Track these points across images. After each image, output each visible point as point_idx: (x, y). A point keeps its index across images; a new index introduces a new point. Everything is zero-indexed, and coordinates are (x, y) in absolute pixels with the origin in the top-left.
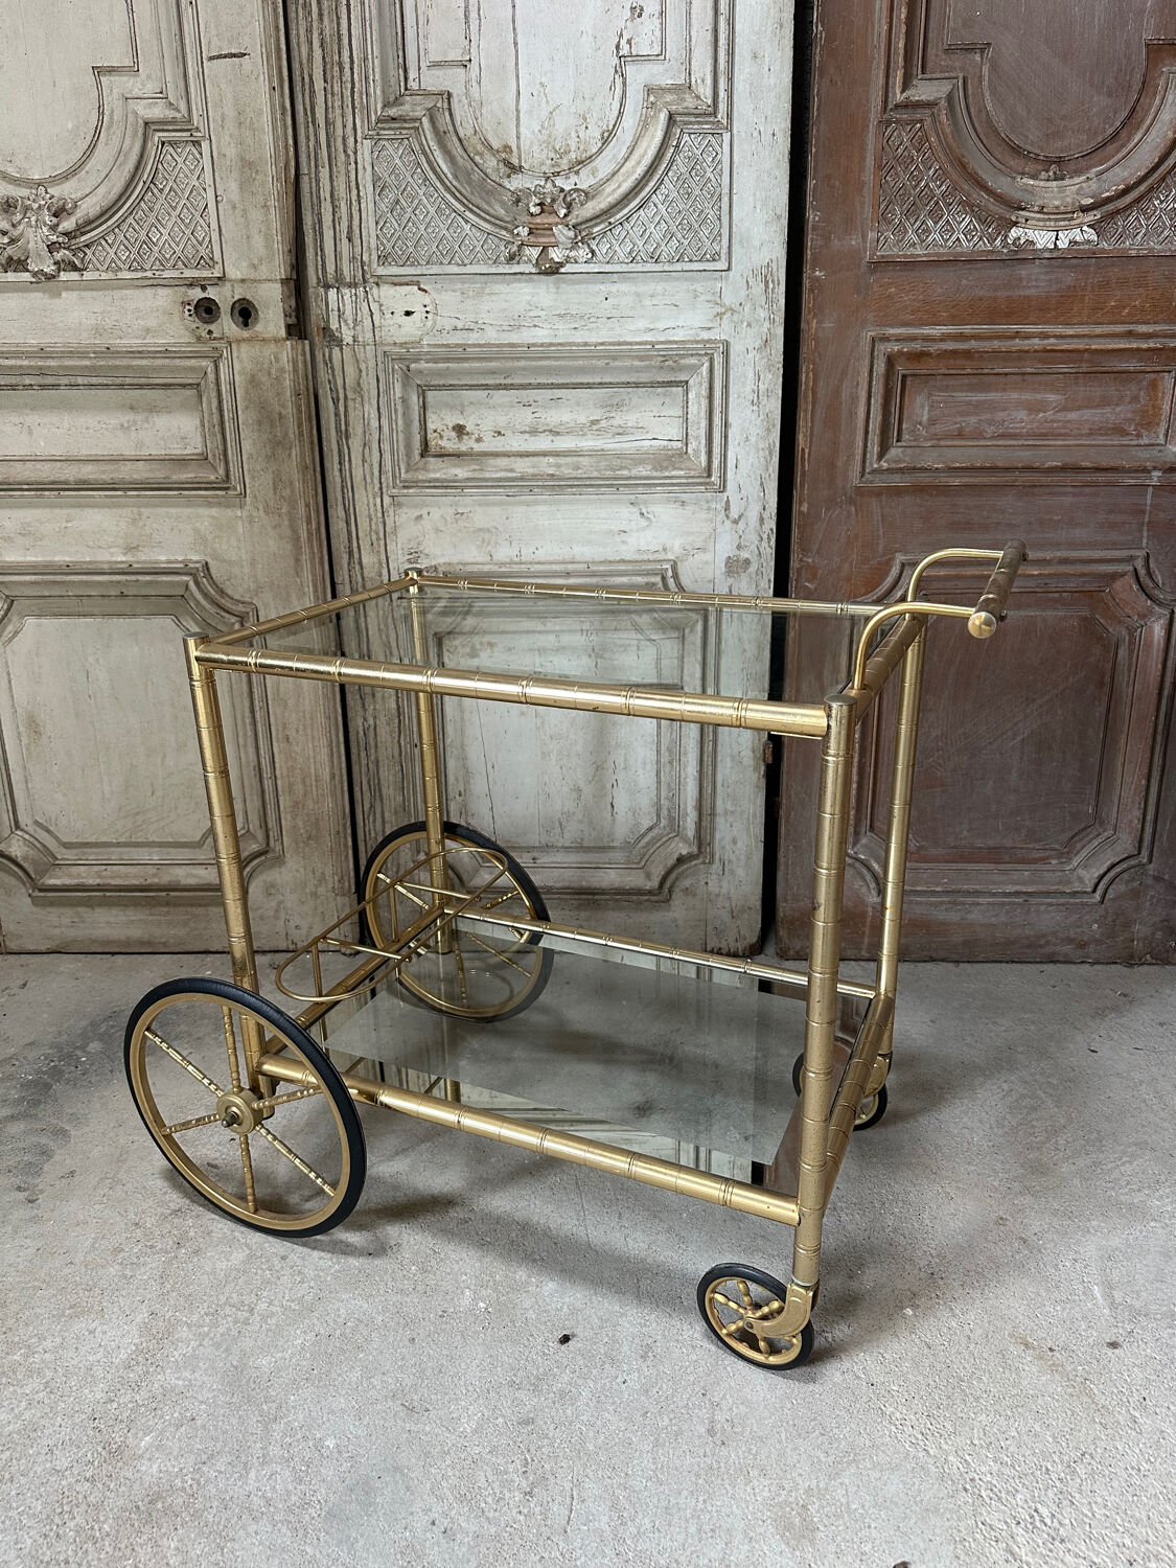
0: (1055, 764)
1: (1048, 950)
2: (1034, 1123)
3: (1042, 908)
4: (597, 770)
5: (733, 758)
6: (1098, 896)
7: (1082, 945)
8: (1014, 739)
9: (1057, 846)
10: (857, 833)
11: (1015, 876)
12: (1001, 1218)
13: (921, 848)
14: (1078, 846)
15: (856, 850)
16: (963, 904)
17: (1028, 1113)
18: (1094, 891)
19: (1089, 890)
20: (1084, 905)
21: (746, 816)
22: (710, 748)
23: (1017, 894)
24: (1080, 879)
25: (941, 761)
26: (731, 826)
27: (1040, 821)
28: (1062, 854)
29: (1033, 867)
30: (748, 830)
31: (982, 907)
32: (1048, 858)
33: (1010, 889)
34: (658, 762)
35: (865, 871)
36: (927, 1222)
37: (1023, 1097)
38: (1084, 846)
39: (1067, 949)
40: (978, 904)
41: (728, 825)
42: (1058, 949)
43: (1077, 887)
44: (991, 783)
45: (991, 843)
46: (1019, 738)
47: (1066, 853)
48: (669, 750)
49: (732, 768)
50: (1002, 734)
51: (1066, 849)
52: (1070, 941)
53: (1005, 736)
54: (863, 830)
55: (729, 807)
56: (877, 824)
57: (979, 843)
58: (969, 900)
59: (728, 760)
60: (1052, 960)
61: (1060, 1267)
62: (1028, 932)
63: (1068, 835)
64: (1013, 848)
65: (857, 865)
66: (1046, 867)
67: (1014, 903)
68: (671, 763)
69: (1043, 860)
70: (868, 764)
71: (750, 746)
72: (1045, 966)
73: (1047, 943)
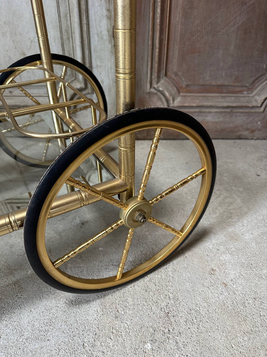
0: (251, 41)
1: (238, 133)
2: (232, 211)
3: (238, 114)
4: (31, 43)
5: (98, 35)
6: (262, 109)
7: (253, 131)
8: (234, 26)
9: (247, 85)
10: (159, 77)
11: (228, 99)
12: (213, 270)
13: (187, 86)
14: (257, 85)
15: (158, 85)
16: (204, 112)
17: (229, 206)
18: (261, 106)
19: (259, 105)
20: (256, 113)
21: (107, 68)
22: (85, 29)
23: (228, 107)
24: (256, 101)
25: (199, 38)
26: (100, 74)
27: (241, 72)
28: (249, 89)
29: (235, 95)
30: (108, 76)
31: (212, 114)
32: (243, 91)
33: (225, 104)
34: (62, 38)
35: (162, 97)
36: (170, 273)
37: (226, 197)
38: (259, 85)
39: (246, 133)
40: (210, 112)
41: (99, 73)
42: (242, 133)
43: (254, 104)
44: (221, 51)
45: (219, 83)
46: (237, 26)
47: (251, 89)
48: (67, 31)
49: (98, 41)
50: (229, 23)
51: (251, 87)
52: (248, 129)
53: (230, 25)
54: (162, 76)
55: (99, 63)
56: (169, 73)
57: (214, 83)
58: (207, 110)
59: (96, 36)
60: (239, 138)
61: (246, 304)
62: (231, 125)
63: (253, 79)
64: (228, 86)
65: (159, 94)
66: (242, 95)
67: (226, 112)
68: (68, 39)
69: (241, 92)
70: (164, 38)
71: (106, 28)
72: (236, 141)
73: (238, 130)
